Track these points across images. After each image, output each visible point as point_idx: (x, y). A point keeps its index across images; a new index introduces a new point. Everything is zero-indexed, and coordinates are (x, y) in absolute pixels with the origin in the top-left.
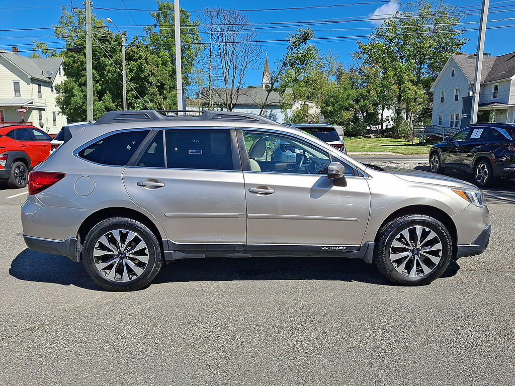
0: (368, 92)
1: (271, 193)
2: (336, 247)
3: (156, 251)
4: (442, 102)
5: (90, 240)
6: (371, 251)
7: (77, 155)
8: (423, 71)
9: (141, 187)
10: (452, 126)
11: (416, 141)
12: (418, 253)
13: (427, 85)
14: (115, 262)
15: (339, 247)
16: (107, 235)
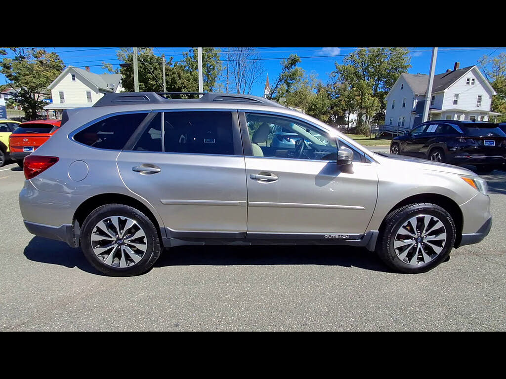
0: (339, 101)
1: (275, 180)
2: (339, 236)
3: (155, 240)
4: (393, 108)
5: (87, 224)
6: (375, 239)
7: (73, 138)
8: (380, 86)
9: (135, 172)
10: (399, 125)
11: (373, 136)
12: (421, 242)
13: (381, 96)
14: (114, 248)
15: (342, 235)
16: (106, 221)
